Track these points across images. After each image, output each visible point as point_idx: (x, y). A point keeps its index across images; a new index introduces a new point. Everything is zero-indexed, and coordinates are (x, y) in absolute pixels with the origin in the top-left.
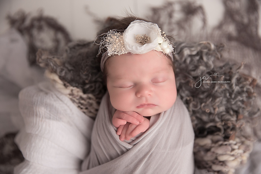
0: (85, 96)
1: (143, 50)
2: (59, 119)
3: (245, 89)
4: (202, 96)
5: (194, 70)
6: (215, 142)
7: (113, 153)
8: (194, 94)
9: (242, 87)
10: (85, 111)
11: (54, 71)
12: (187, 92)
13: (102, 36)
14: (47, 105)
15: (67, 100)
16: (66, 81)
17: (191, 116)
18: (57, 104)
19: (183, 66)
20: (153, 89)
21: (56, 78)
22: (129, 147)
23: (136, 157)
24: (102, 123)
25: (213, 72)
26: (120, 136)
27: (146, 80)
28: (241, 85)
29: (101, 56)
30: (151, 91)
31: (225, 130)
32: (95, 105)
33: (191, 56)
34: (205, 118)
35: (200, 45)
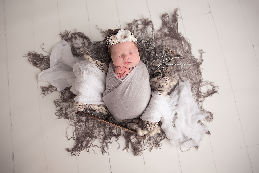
0: (102, 64)
1: (124, 41)
2: (92, 74)
3: (169, 55)
4: (151, 60)
5: (147, 49)
6: (158, 79)
7: (116, 85)
8: (148, 59)
9: (168, 55)
10: (102, 70)
11: (88, 54)
12: (145, 59)
13: (108, 37)
14: (86, 69)
15: (94, 66)
16: (93, 58)
17: (148, 69)
18: (90, 68)
19: (142, 47)
20: (130, 56)
21: (89, 57)
22: (123, 81)
23: (126, 85)
24: (111, 73)
25: (155, 48)
26: (118, 77)
27: (127, 53)
28: (167, 54)
29: (108, 45)
30: (129, 57)
31: (162, 73)
32: (106, 67)
33: (145, 43)
34: (153, 69)
35: (148, 38)
